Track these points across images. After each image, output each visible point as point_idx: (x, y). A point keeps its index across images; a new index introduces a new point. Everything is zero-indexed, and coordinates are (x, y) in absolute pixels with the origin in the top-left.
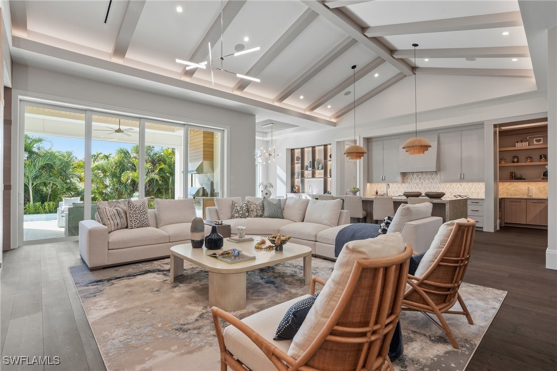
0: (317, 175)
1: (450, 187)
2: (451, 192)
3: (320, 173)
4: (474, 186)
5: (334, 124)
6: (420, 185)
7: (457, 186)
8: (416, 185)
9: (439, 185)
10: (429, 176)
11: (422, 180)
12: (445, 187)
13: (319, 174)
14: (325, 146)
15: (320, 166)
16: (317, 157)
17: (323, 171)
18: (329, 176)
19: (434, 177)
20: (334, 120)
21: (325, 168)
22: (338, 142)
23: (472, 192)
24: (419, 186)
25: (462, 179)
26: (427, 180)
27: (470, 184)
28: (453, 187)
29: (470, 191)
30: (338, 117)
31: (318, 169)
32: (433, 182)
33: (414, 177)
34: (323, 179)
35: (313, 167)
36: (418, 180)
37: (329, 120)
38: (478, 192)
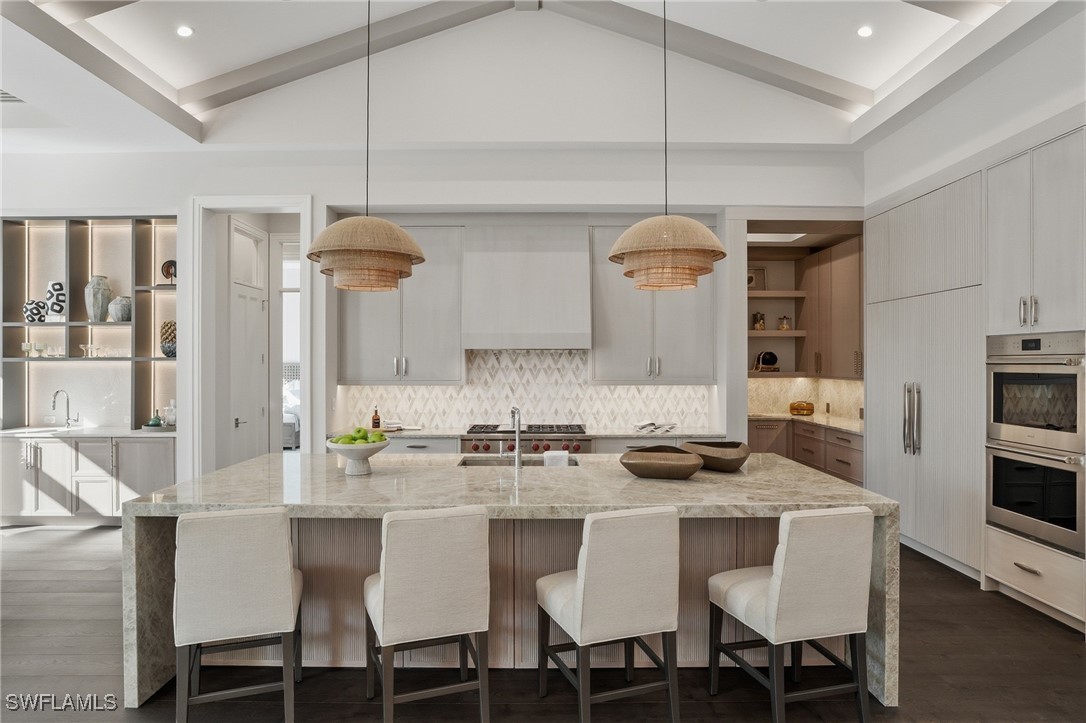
0: (93, 348)
1: (609, 395)
2: (612, 412)
3: (110, 339)
4: (672, 394)
5: (200, 132)
6: (520, 391)
7: (630, 395)
8: (507, 390)
9: (577, 390)
10: (549, 361)
11: (528, 375)
12: (595, 396)
13: (106, 341)
14: (141, 222)
15: (114, 309)
16: (95, 268)
17: (127, 331)
18: (157, 350)
19: (564, 366)
20: (195, 111)
21: (138, 316)
22: (210, 213)
23: (668, 412)
24: (517, 395)
25: (655, 374)
26: (542, 372)
27: (676, 389)
28: (619, 397)
29: (662, 408)
30: (217, 101)
31: (102, 318)
32: (560, 381)
33: (503, 365)
34: (129, 364)
35: (77, 309)
36: (514, 376)
37: (174, 100)
38: (683, 413)
